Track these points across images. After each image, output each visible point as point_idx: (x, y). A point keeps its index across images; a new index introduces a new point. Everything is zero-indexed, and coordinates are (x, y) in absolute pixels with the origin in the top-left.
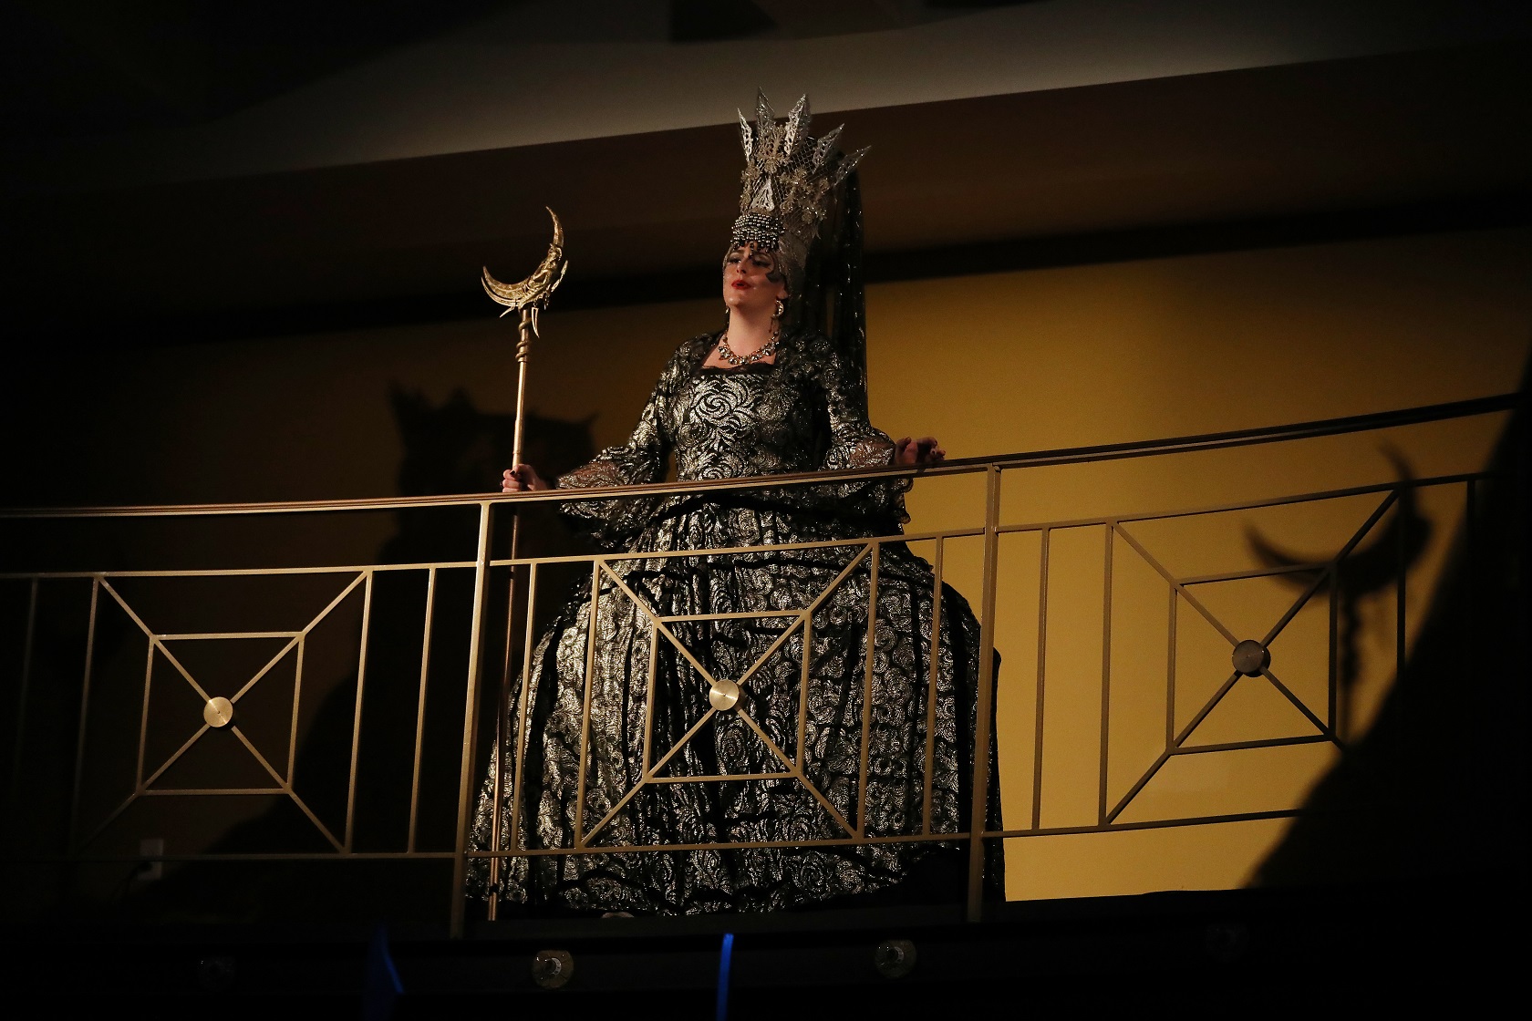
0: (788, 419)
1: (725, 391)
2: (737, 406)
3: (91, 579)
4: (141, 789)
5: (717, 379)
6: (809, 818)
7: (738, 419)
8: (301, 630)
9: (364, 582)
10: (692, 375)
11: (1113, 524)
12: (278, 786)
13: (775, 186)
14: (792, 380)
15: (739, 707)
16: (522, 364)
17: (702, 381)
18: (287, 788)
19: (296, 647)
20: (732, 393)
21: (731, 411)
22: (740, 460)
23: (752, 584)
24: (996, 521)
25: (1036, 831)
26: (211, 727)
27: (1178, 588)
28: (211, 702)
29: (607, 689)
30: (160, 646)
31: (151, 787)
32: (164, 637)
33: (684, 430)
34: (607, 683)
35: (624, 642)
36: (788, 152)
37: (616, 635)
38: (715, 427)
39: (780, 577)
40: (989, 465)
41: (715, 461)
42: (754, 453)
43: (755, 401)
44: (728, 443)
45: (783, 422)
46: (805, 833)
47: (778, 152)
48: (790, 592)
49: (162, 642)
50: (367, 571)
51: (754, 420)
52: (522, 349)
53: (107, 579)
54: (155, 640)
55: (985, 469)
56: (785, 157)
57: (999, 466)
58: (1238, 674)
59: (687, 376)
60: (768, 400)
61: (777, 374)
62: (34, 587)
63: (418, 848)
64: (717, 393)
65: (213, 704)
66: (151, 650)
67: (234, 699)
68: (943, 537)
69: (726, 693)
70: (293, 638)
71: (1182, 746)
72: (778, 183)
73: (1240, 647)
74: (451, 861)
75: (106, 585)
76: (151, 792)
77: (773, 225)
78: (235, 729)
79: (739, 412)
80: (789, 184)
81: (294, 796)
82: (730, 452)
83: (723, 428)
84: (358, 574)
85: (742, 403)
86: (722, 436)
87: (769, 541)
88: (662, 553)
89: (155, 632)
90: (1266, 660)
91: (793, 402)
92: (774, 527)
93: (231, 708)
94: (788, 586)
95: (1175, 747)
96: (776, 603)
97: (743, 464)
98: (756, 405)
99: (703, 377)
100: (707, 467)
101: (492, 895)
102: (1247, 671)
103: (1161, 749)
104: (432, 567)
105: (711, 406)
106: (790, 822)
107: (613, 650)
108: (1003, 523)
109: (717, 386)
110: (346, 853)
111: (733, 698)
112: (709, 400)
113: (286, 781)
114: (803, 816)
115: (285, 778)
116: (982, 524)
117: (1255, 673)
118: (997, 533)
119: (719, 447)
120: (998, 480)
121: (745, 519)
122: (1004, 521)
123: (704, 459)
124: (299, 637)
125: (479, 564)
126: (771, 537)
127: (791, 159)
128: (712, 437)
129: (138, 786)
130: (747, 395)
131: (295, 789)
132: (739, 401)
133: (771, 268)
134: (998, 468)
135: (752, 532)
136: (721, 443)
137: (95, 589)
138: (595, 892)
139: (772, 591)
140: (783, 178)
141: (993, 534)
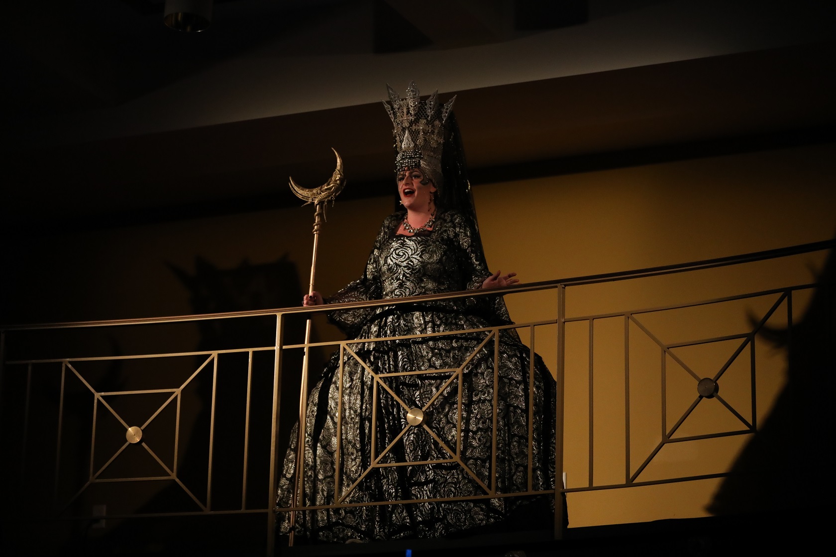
0: (440, 261)
1: (406, 246)
2: (412, 255)
3: (61, 363)
4: (92, 479)
5: (402, 240)
6: (455, 484)
7: (412, 262)
8: (179, 388)
9: (213, 360)
10: (389, 238)
11: (629, 316)
12: (168, 475)
13: (411, 133)
14: (442, 239)
15: (423, 423)
16: (316, 235)
17: (394, 241)
18: (174, 476)
19: (176, 397)
20: (409, 247)
21: (409, 258)
22: (415, 284)
23: (421, 353)
24: (564, 315)
25: (591, 488)
26: (130, 443)
27: (666, 350)
28: (130, 429)
29: (347, 414)
30: (101, 399)
31: (97, 478)
32: (103, 394)
33: (385, 268)
34: (347, 411)
35: (356, 388)
36: (413, 113)
37: (351, 384)
38: (400, 266)
39: (435, 349)
40: (558, 285)
41: (401, 286)
42: (422, 281)
43: (422, 252)
44: (408, 275)
45: (437, 263)
46: (453, 492)
47: (407, 114)
48: (442, 357)
49: (102, 397)
50: (215, 354)
51: (421, 262)
52: (316, 227)
53: (70, 362)
54: (98, 396)
55: (556, 287)
56: (411, 116)
57: (564, 285)
58: (701, 397)
59: (387, 238)
60: (429, 251)
61: (434, 236)
62: (30, 368)
63: (247, 508)
64: (401, 247)
65: (131, 430)
66: (96, 401)
67: (143, 427)
68: (534, 326)
69: (416, 416)
70: (174, 392)
71: (671, 438)
72: (412, 131)
73: (701, 382)
74: (266, 514)
75: (70, 366)
76: (98, 481)
77: (416, 154)
78: (144, 444)
79: (414, 258)
80: (418, 129)
81: (177, 480)
82: (409, 280)
83: (405, 267)
84: (210, 355)
85: (414, 253)
86: (404, 271)
87: (430, 329)
88: (373, 339)
89: (98, 391)
90: (717, 389)
91: (444, 252)
92: (433, 322)
93: (141, 432)
94: (441, 354)
95: (667, 439)
96: (434, 364)
97: (416, 287)
98: (422, 254)
99: (394, 239)
100: (397, 289)
101: (291, 532)
102: (706, 395)
103: (659, 440)
104: (251, 351)
105: (398, 255)
106: (444, 487)
107: (350, 393)
108: (567, 316)
109: (402, 244)
110: (207, 511)
111: (420, 418)
112: (397, 251)
113: (173, 472)
114: (452, 483)
115: (172, 471)
116: (556, 317)
117: (710, 396)
118: (564, 322)
119: (403, 277)
120: (564, 293)
121: (417, 318)
122: (568, 316)
123: (396, 284)
124: (178, 391)
125: (277, 348)
126: (431, 327)
127: (415, 116)
128: (399, 272)
129: (91, 477)
130: (417, 248)
131: (178, 477)
132: (413, 252)
133: (422, 177)
134: (563, 286)
135: (421, 325)
136: (404, 275)
137: (64, 369)
138: (336, 532)
139: (432, 357)
140: (414, 127)
141: (562, 323)
